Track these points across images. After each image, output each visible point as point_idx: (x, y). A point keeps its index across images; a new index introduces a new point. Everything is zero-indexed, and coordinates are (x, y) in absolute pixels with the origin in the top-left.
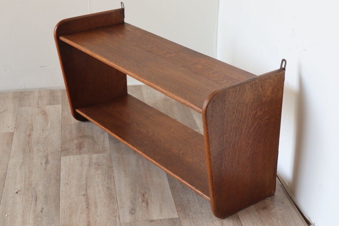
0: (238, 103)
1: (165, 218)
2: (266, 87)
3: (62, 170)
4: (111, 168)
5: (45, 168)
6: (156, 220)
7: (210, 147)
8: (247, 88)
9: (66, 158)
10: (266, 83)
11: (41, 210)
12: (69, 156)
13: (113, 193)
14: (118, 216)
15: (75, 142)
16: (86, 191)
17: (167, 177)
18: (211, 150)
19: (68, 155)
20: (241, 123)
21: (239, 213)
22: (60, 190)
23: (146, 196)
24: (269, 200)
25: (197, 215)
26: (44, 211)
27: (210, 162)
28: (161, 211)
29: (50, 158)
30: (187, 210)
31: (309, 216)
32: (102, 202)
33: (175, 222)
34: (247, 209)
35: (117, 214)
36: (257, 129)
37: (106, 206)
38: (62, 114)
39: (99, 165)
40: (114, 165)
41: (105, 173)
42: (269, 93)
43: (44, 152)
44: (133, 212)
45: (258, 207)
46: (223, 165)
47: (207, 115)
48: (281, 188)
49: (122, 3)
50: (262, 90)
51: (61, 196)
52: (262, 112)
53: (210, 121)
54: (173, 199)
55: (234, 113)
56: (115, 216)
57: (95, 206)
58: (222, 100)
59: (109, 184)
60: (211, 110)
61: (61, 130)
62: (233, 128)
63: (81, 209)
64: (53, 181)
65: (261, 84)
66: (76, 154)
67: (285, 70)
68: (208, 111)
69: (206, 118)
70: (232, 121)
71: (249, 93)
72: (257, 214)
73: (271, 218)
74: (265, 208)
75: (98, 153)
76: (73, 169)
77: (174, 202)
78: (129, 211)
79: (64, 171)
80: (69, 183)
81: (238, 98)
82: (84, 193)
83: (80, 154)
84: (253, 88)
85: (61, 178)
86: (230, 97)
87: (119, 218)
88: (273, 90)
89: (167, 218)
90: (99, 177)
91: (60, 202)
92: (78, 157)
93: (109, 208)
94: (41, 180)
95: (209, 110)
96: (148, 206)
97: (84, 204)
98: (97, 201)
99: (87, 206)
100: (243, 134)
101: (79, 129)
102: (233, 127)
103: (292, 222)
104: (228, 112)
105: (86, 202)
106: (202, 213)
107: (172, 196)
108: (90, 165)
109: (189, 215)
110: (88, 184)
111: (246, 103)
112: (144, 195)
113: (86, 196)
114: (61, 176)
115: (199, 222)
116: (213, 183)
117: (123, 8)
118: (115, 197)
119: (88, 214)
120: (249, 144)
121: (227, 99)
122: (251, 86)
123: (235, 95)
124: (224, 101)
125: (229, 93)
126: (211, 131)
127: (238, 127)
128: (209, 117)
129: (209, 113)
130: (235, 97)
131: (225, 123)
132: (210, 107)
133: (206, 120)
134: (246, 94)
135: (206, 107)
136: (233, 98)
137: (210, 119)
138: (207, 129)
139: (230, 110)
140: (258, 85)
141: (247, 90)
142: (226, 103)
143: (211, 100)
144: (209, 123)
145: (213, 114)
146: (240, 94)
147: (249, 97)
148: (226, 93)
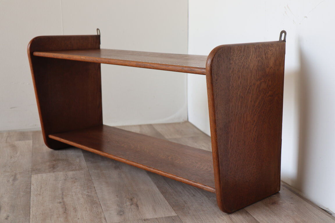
0: (243, 66)
1: (160, 216)
2: (269, 56)
3: (33, 184)
4: (90, 180)
5: (13, 184)
6: (151, 219)
7: (216, 114)
8: (251, 49)
9: (38, 175)
10: (269, 50)
11: (5, 218)
12: (41, 174)
13: (95, 199)
14: (104, 218)
15: (48, 164)
16: (63, 198)
17: (155, 185)
18: (217, 119)
19: (39, 173)
20: (247, 92)
21: (247, 209)
22: (30, 200)
23: (135, 200)
24: (275, 197)
25: (199, 212)
26: (9, 219)
27: (216, 135)
28: (155, 211)
29: (18, 176)
30: (185, 209)
31: (327, 207)
32: (82, 207)
33: (174, 220)
34: (254, 205)
35: (102, 216)
36: (262, 105)
37: (88, 210)
38: (33, 146)
39: (76, 179)
40: (93, 178)
41: (84, 185)
42: (272, 63)
43: (11, 172)
44: (122, 213)
45: (265, 203)
46: (229, 143)
47: (213, 71)
48: (284, 187)
49: (98, 29)
50: (266, 58)
51: (31, 205)
52: (266, 85)
53: (215, 81)
54: (166, 201)
55: (239, 78)
56: (100, 218)
57: (74, 211)
58: (227, 57)
59: (90, 193)
60: (216, 66)
61: (32, 157)
62: (238, 97)
63: (57, 214)
64: (22, 193)
65: (265, 50)
66: (50, 172)
67: (285, 41)
68: (213, 66)
69: (212, 75)
70: (238, 88)
71: (253, 57)
72: (267, 208)
73: (285, 211)
74: (274, 203)
75: (74, 171)
76: (46, 183)
77: (169, 203)
78: (117, 213)
79: (35, 185)
80: (41, 194)
81: (243, 60)
82: (61, 200)
83: (54, 172)
84: (257, 52)
85: (31, 190)
86: (235, 56)
87: (105, 219)
88: (275, 61)
89: (164, 216)
90: (77, 188)
91: (31, 209)
92: (52, 174)
93: (92, 211)
94: (7, 193)
95: (215, 66)
96: (138, 208)
97: (61, 210)
98: (77, 207)
99: (65, 211)
100: (249, 107)
101: (52, 155)
102: (238, 95)
103: (310, 213)
104: (234, 74)
105: (63, 207)
106: (204, 211)
107: (164, 199)
108: (65, 180)
109: (189, 213)
110: (64, 194)
111: (251, 69)
112: (131, 199)
113: (62, 204)
114: (32, 189)
115: (203, 218)
116: (219, 163)
117: (99, 34)
118: (98, 202)
119: (66, 218)
120: (254, 121)
121: (232, 57)
122: (256, 49)
123: (240, 55)
124: (230, 59)
125: (234, 51)
126: (217, 93)
127: (244, 97)
128: (214, 74)
129: (214, 69)
130: (240, 57)
131: (230, 88)
132: (215, 61)
133: (212, 78)
134: (250, 57)
135: (211, 61)
136: (238, 57)
137: (216, 77)
138: (212, 90)
139: (235, 72)
140: (261, 50)
141: (251, 53)
142: (231, 62)
143: (216, 53)
144: (215, 83)
145: (218, 71)
146: (245, 55)
147: (253, 62)
148: (231, 50)
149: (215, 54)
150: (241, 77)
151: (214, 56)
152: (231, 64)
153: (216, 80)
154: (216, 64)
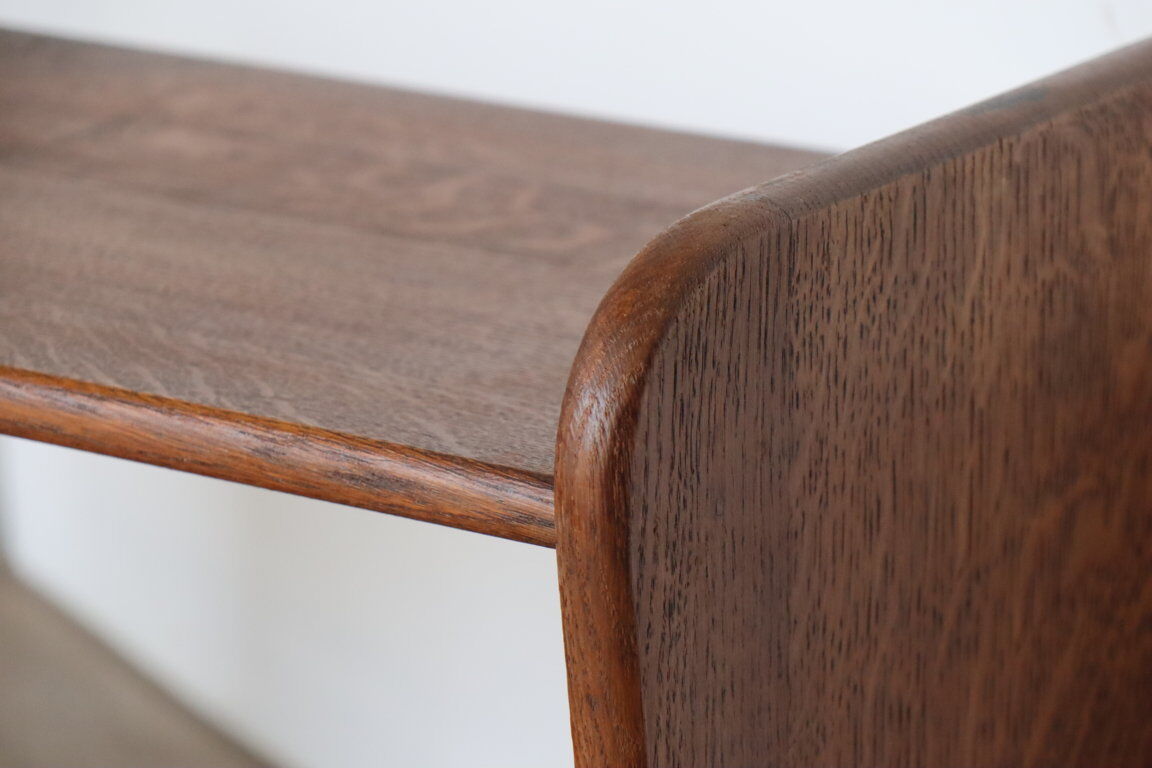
2: (1143, 211)
8: (981, 197)
20: (943, 644)
36: (1081, 735)
52: (1117, 517)
55: (871, 525)
60: (666, 466)
62: (866, 719)
65: (1103, 171)
68: (637, 477)
81: (904, 324)
84: (1036, 208)
86: (836, 303)
104: (823, 502)
111: (981, 401)
121: (810, 327)
122: (1020, 176)
123: (876, 280)
124: (788, 353)
125: (826, 256)
126: (675, 741)
127: (916, 708)
128: (649, 556)
129: (652, 506)
130: (882, 306)
131: (796, 647)
132: (654, 420)
133: (629, 599)
134: (974, 278)
135: (620, 421)
136: (862, 316)
137: (665, 577)
138: (633, 716)
139: (835, 479)
140: (1073, 175)
141: (983, 233)
142: (803, 377)
143: (663, 332)
144: (655, 641)
145: (684, 516)
146: (926, 270)
147: (997, 321)
148: (800, 255)
149: (655, 346)
150: (887, 505)
151: (649, 363)
152: (795, 401)
153: (670, 609)
154: (666, 445)
